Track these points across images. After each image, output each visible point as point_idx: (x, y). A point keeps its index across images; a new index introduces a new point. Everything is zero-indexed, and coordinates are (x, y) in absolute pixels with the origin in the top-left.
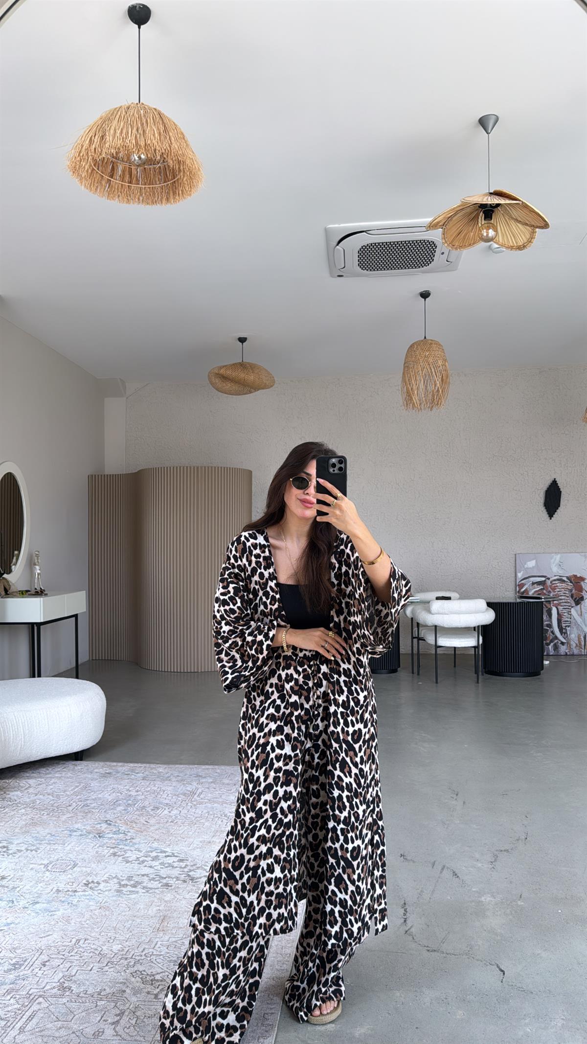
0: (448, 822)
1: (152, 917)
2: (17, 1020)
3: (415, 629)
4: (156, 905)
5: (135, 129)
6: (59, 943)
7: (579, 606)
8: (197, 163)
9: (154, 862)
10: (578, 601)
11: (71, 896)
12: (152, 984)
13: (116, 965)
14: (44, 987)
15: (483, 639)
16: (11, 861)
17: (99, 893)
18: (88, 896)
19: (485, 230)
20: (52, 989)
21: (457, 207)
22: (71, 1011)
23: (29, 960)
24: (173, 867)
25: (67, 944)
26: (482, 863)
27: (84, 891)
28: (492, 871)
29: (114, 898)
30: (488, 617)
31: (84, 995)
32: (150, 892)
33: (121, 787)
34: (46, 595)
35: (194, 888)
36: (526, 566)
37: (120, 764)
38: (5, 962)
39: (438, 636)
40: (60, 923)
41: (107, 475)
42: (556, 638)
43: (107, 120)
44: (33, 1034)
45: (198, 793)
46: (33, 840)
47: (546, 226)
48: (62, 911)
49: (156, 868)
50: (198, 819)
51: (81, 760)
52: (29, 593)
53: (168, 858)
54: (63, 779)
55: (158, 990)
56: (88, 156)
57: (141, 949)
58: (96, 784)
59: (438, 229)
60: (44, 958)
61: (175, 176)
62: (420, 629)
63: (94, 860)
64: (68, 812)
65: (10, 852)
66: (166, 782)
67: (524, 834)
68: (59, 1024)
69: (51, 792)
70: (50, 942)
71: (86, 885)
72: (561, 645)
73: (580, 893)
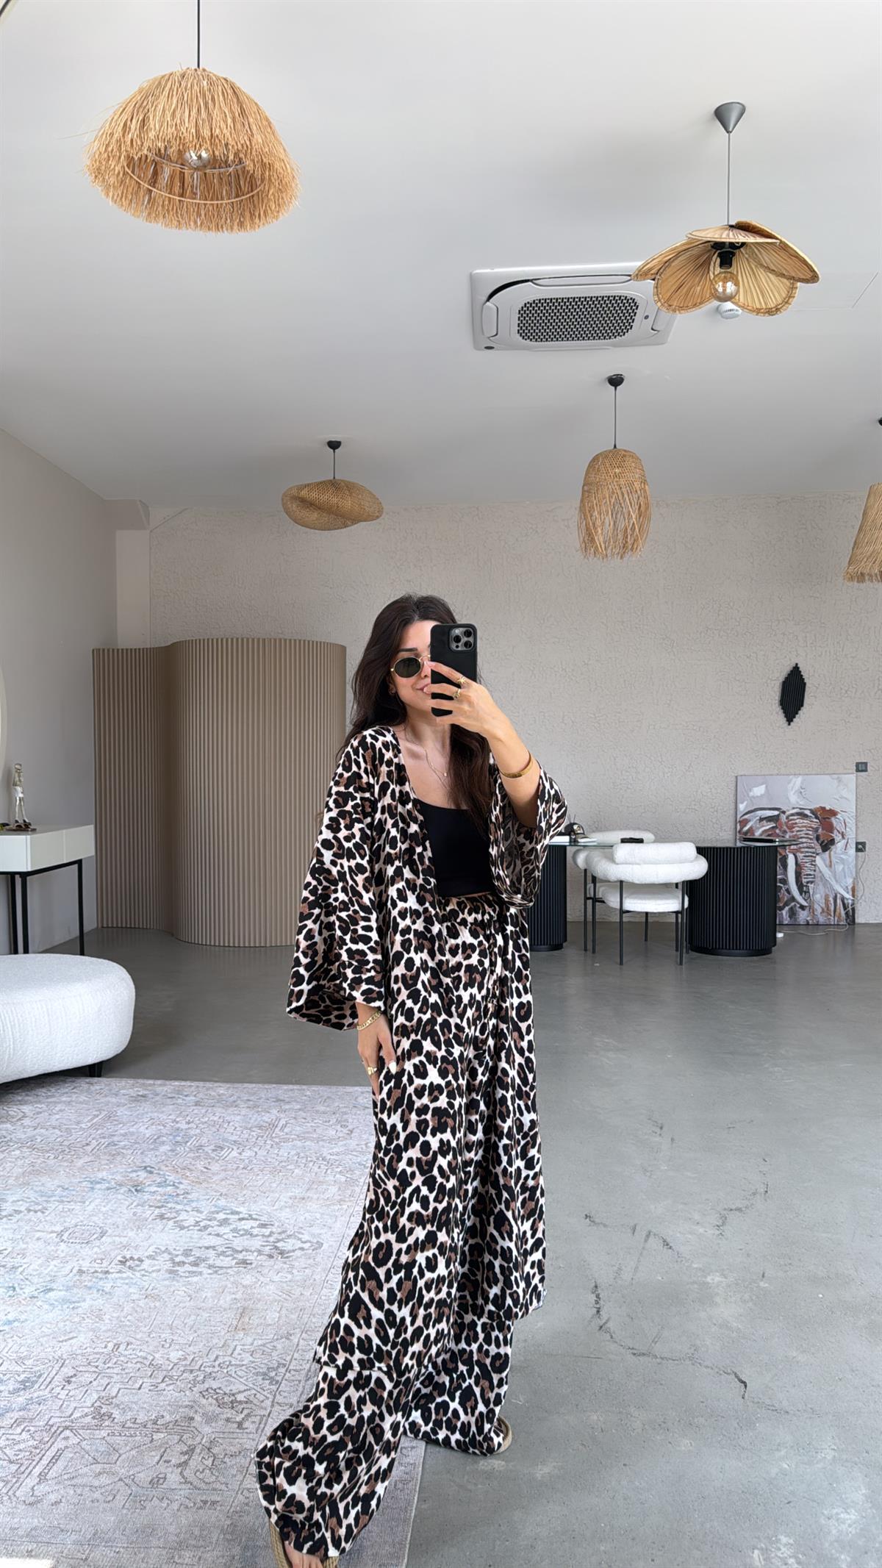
0: (650, 1169)
1: (225, 1310)
2: (34, 1463)
3: (590, 886)
4: (229, 1293)
5: (195, 111)
6: (88, 1350)
7: (827, 853)
8: (292, 168)
9: (222, 1228)
10: (827, 845)
11: (101, 1279)
12: (233, 1408)
13: (177, 1380)
14: (72, 1414)
15: (689, 901)
16: (6, 1226)
17: (143, 1275)
18: (126, 1278)
19: (721, 284)
20: (83, 1417)
21: (681, 246)
22: (114, 1449)
23: (46, 1375)
24: (251, 1235)
25: (101, 1351)
26: (705, 1227)
27: (120, 1272)
28: (720, 1239)
29: (167, 1283)
30: (699, 868)
31: (132, 1425)
32: (220, 1272)
33: (163, 1117)
34: (34, 830)
35: (285, 1266)
36: (751, 794)
37: (159, 1082)
38: (9, 1379)
39: (624, 896)
40: (87, 1320)
41: (122, 650)
42: (793, 899)
43: (149, 94)
44: (59, 1483)
45: (280, 1125)
46: (36, 1195)
47: (814, 278)
48: (89, 1302)
49: (225, 1237)
50: (283, 1164)
51: (99, 1076)
52: (7, 827)
53: (243, 1222)
54: (74, 1104)
55: (243, 1416)
56: (120, 152)
57: (213, 1358)
58: (125, 1112)
59: (648, 279)
60: (67, 1371)
61: (254, 187)
62: (598, 885)
63: (131, 1225)
64: (85, 1153)
65: (4, 1213)
66: (231, 1109)
67: (762, 1186)
68: (98, 1468)
69: (58, 1124)
70: (75, 1348)
71: (122, 1263)
72: (800, 910)
73: (848, 1269)
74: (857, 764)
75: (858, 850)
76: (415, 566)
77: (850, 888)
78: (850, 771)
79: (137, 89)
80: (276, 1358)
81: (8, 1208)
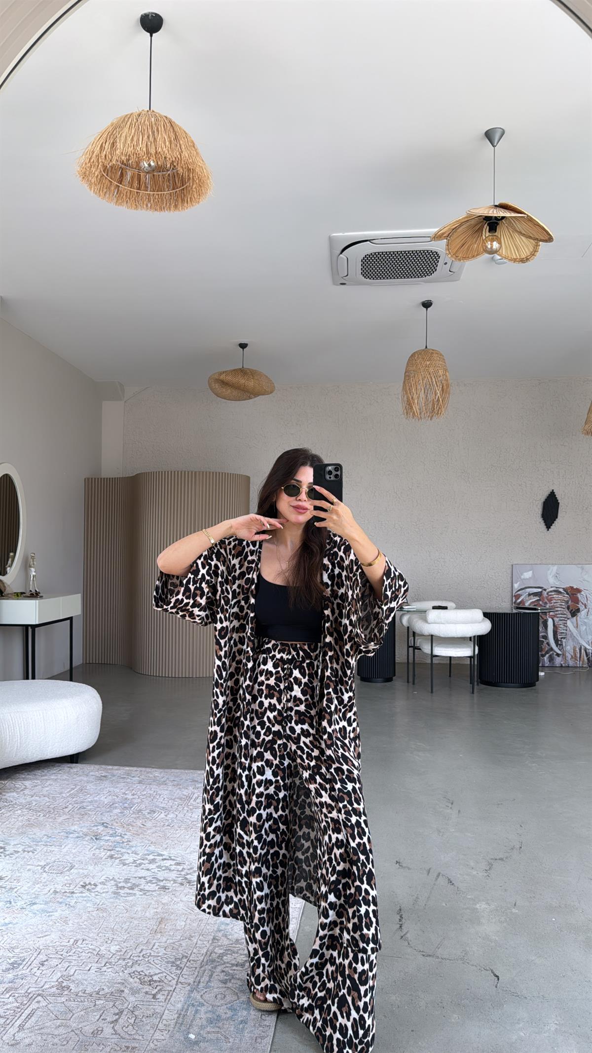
0: (443, 830)
1: (149, 919)
2: (16, 1018)
3: (411, 638)
4: (153, 908)
5: (146, 137)
6: (57, 943)
7: (575, 618)
8: (207, 171)
9: (151, 865)
10: (575, 612)
11: (68, 897)
12: (150, 985)
13: (114, 965)
14: (43, 986)
15: (479, 649)
16: (8, 862)
17: (97, 895)
18: (85, 897)
19: (489, 243)
20: (50, 988)
21: (463, 219)
22: (70, 1010)
23: (27, 960)
24: (170, 870)
25: (65, 944)
26: (477, 871)
27: (82, 892)
28: (487, 879)
29: (112, 900)
30: (485, 627)
31: (82, 995)
32: (147, 894)
33: (117, 790)
34: (41, 597)
36: (522, 577)
37: (116, 767)
38: (3, 961)
39: (434, 645)
40: (58, 924)
41: (104, 478)
42: (552, 649)
43: (117, 127)
44: (32, 1032)
45: (194, 797)
46: (29, 841)
47: (550, 239)
48: (59, 912)
49: (153, 871)
50: (194, 823)
51: (77, 762)
52: (24, 595)
53: (165, 861)
54: (59, 780)
55: (156, 990)
56: (98, 162)
57: (139, 950)
58: (92, 787)
59: (442, 240)
60: (42, 957)
61: (184, 183)
62: (416, 638)
63: (91, 862)
64: (64, 813)
65: (8, 853)
66: (162, 786)
67: (518, 844)
68: (58, 1022)
69: (47, 794)
70: (48, 942)
71: (83, 886)
72: (556, 657)
73: (573, 901)
76: (297, 424)
77: (590, 642)
78: (590, 562)
79: (109, 124)
80: (181, 952)
81: (10, 849)
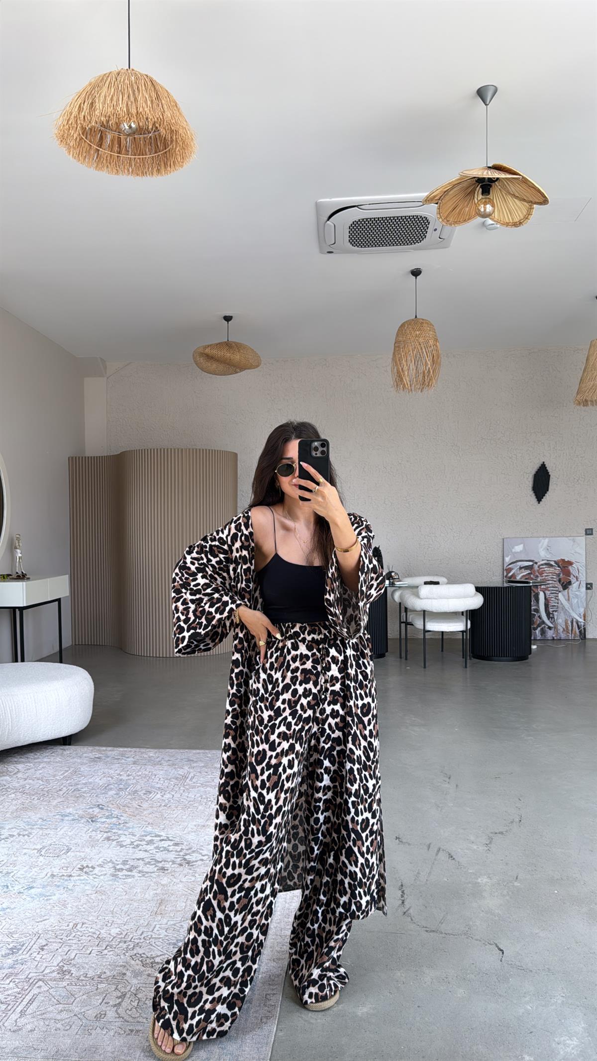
0: (441, 805)
1: (149, 901)
2: (18, 1004)
3: (403, 614)
4: (152, 889)
5: (126, 96)
6: (56, 927)
7: (566, 591)
8: (191, 133)
9: (149, 846)
10: (566, 585)
11: (66, 880)
12: (152, 967)
13: (115, 948)
14: (44, 971)
15: (471, 624)
16: (3, 846)
17: (95, 878)
18: (83, 880)
19: (482, 206)
20: (51, 972)
21: (455, 181)
22: (71, 994)
23: (27, 945)
24: (168, 850)
25: (65, 928)
26: (477, 845)
27: (79, 875)
28: (488, 853)
29: (110, 883)
30: (477, 601)
31: (84, 978)
32: (146, 876)
33: (112, 772)
34: (28, 579)
35: (191, 871)
36: (513, 550)
37: (110, 748)
38: (2, 947)
39: (426, 620)
40: (56, 908)
41: (88, 457)
42: (543, 622)
43: (95, 87)
44: (34, 1017)
45: (190, 777)
46: (24, 825)
47: (545, 201)
48: (57, 896)
49: (151, 852)
50: (191, 803)
51: (70, 744)
52: (11, 577)
53: (163, 842)
54: (52, 763)
56: (77, 124)
57: (139, 932)
58: (87, 769)
59: (433, 203)
60: (42, 942)
61: (167, 146)
62: (408, 614)
63: (87, 844)
64: (59, 796)
65: (2, 837)
66: (157, 766)
67: (518, 817)
68: (61, 1007)
69: (40, 776)
70: (47, 926)
71: (81, 869)
72: (548, 630)
73: (575, 874)
74: (586, 530)
75: (587, 588)
77: (582, 614)
78: (582, 535)
79: (88, 83)
81: (5, 833)
